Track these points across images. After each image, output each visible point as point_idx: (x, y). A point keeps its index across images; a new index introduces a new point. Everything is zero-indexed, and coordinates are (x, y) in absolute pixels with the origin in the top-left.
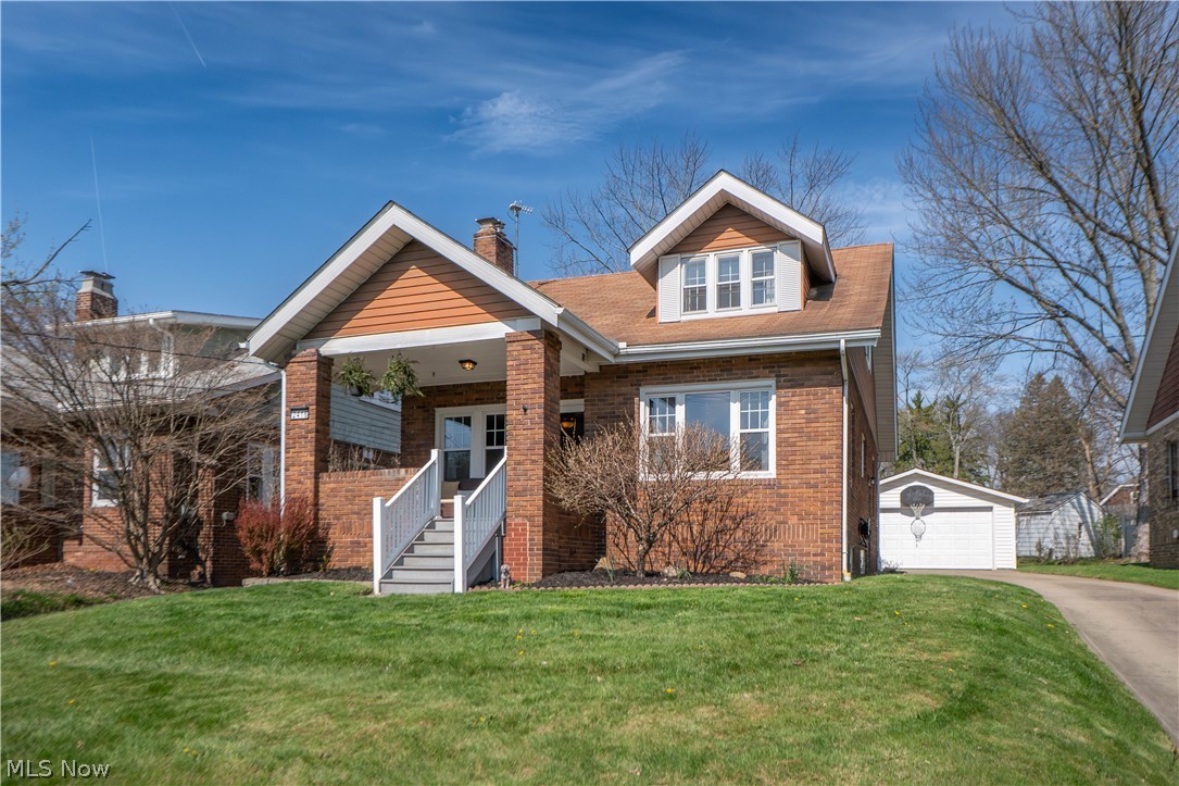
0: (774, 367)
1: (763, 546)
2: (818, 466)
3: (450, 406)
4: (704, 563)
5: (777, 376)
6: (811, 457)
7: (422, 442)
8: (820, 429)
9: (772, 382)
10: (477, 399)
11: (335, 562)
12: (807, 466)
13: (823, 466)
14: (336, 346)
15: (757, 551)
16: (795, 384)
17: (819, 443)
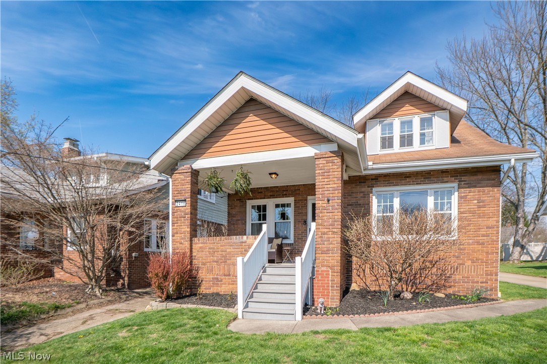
0: (457, 176)
1: (449, 277)
2: (485, 233)
3: (255, 199)
4: (412, 286)
5: (460, 181)
6: (481, 227)
7: (239, 218)
8: (486, 211)
9: (455, 185)
10: (271, 196)
11: (203, 289)
12: (478, 233)
13: (488, 232)
14: (201, 163)
15: (445, 280)
16: (470, 185)
17: (486, 219)
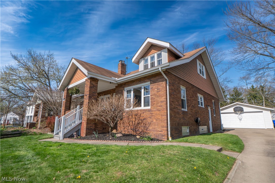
0: (149, 79)
1: (147, 128)
4: (135, 132)
5: (150, 81)
6: (159, 102)
8: (161, 94)
9: (149, 83)
12: (158, 105)
13: (161, 104)
15: (146, 129)
16: (154, 82)
17: (160, 98)
